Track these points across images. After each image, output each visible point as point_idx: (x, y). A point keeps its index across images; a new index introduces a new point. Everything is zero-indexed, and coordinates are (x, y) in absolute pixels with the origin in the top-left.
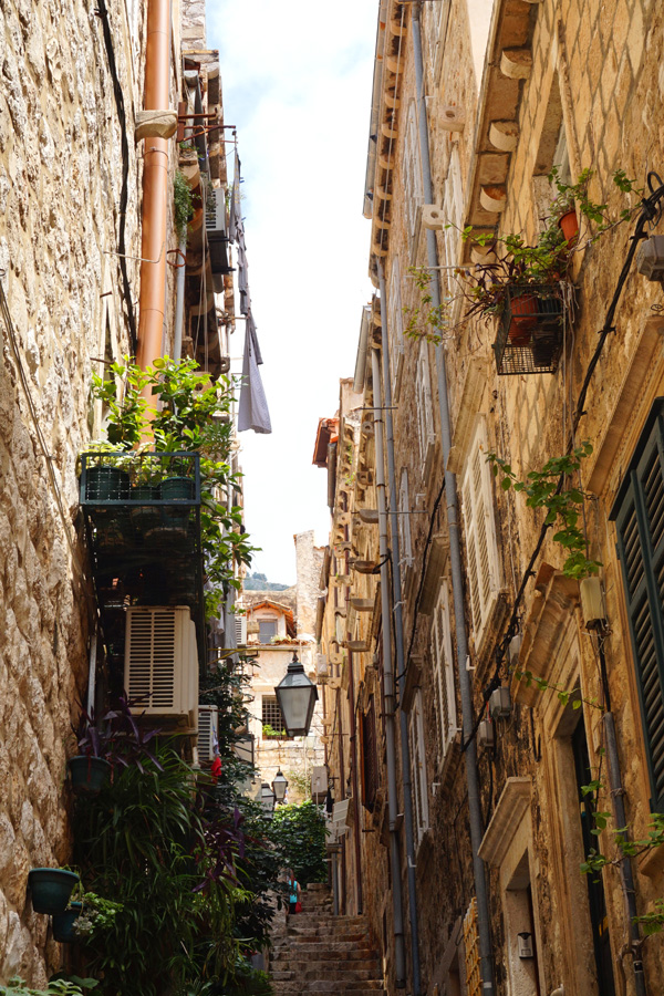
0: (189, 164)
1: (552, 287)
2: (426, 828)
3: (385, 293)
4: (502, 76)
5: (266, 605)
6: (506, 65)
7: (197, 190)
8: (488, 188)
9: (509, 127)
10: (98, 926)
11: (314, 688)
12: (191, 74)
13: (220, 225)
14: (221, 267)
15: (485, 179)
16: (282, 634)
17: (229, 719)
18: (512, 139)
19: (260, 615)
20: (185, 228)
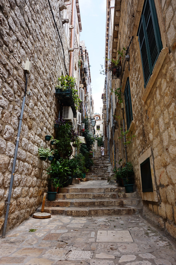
0: (80, 59)
1: (118, 67)
2: (110, 138)
3: (107, 76)
4: (114, 42)
5: (97, 115)
6: (115, 40)
7: (81, 62)
8: (114, 58)
9: (116, 49)
10: (56, 143)
11: (95, 121)
12: (81, 48)
13: (85, 67)
14: (86, 72)
15: (113, 56)
16: (99, 119)
17: (87, 125)
18: (116, 50)
19: (96, 117)
20: (80, 67)
